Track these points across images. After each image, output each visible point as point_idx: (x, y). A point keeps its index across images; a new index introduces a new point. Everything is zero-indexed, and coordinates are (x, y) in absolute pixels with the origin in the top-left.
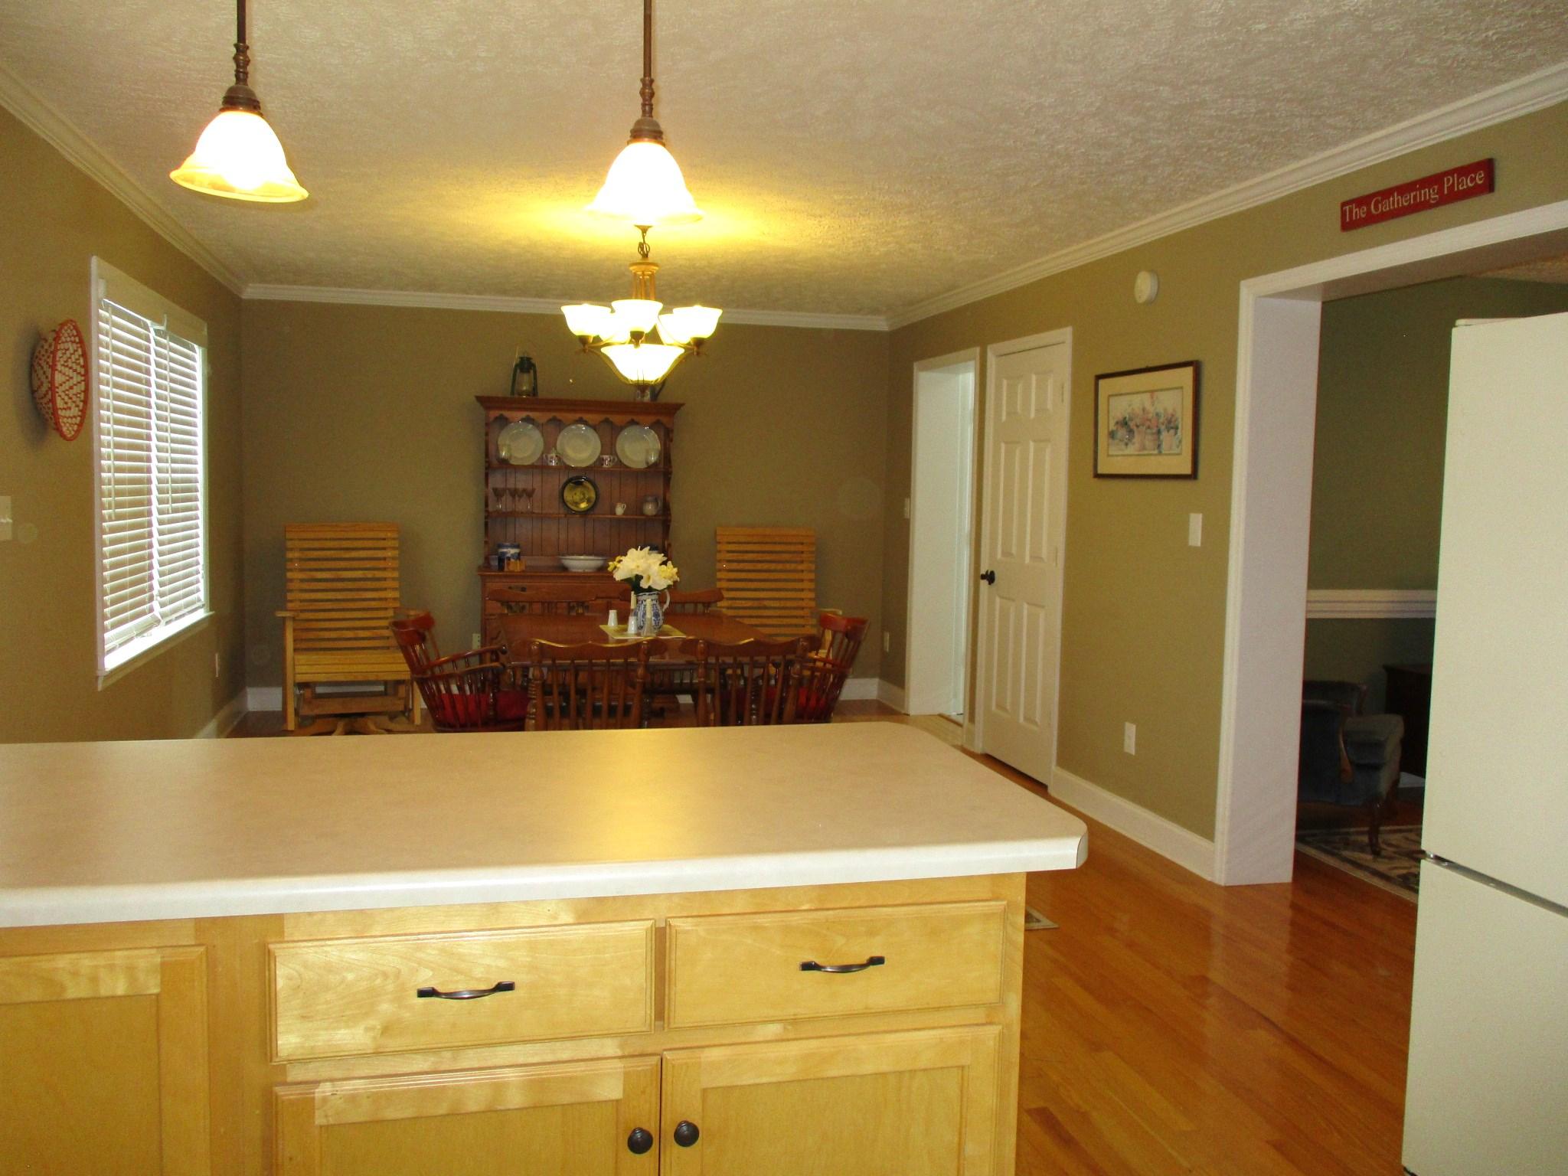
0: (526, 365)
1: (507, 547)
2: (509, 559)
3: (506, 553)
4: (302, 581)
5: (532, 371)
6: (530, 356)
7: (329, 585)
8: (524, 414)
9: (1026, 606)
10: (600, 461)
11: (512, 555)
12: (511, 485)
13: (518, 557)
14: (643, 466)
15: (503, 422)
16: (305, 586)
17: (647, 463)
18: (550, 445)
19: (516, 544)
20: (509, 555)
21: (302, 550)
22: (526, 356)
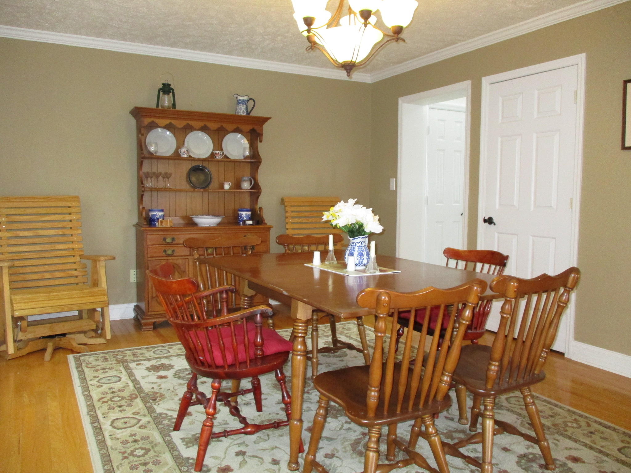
0: (166, 89)
1: (155, 211)
2: (158, 219)
3: (156, 215)
4: (8, 238)
5: (171, 94)
6: (169, 83)
7: (31, 241)
8: (167, 122)
9: (531, 237)
10: (213, 155)
11: (160, 216)
12: (154, 170)
13: (163, 217)
14: (242, 158)
15: (153, 126)
16: (13, 242)
17: (244, 156)
18: (180, 144)
19: (160, 209)
20: (158, 216)
21: (7, 215)
22: (166, 82)
